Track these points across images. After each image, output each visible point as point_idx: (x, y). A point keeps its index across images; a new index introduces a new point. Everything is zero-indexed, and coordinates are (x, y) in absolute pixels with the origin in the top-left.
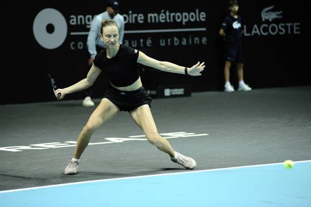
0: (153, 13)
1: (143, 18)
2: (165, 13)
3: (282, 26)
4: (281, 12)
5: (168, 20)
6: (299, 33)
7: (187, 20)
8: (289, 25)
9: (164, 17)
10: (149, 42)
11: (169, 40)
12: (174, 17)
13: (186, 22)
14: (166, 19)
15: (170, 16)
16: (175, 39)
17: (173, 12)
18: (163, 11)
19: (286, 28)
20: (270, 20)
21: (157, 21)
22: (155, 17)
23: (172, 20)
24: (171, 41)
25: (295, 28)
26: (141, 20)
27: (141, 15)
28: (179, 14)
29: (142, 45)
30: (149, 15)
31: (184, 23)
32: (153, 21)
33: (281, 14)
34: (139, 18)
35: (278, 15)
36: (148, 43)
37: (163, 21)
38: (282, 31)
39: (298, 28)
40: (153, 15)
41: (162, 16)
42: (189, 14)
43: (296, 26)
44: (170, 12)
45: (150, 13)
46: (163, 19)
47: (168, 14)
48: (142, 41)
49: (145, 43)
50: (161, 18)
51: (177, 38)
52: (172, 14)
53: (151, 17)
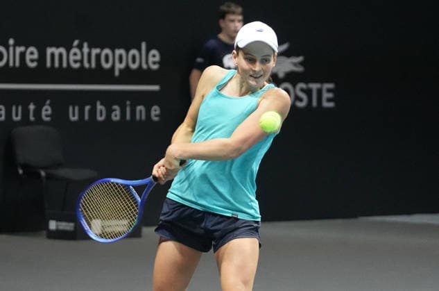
0: (58, 47)
1: (36, 56)
2: (80, 47)
3: (302, 90)
4: (300, 59)
5: (86, 65)
6: (331, 105)
7: (123, 66)
8: (314, 86)
9: (78, 57)
10: (46, 111)
11: (87, 108)
12: (98, 56)
13: (121, 71)
14: (81, 61)
15: (89, 54)
16: (99, 107)
17: (96, 47)
18: (76, 43)
19: (308, 92)
20: (281, 75)
21: (65, 65)
22: (61, 55)
23: (93, 65)
24: (90, 111)
25: (326, 95)
26: (32, 61)
27: (32, 49)
28: (107, 51)
29: (32, 118)
30: (49, 51)
31: (117, 73)
32: (57, 65)
33: (301, 64)
34: (28, 57)
35: (295, 64)
36: (44, 113)
37: (77, 66)
38: (301, 100)
39: (331, 95)
40: (57, 51)
41: (75, 54)
42: (127, 51)
43: (329, 91)
44: (90, 47)
45: (51, 46)
46: (76, 62)
47: (86, 50)
48: (32, 107)
49: (38, 112)
50: (72, 58)
51: (102, 104)
52: (95, 51)
53: (53, 55)
